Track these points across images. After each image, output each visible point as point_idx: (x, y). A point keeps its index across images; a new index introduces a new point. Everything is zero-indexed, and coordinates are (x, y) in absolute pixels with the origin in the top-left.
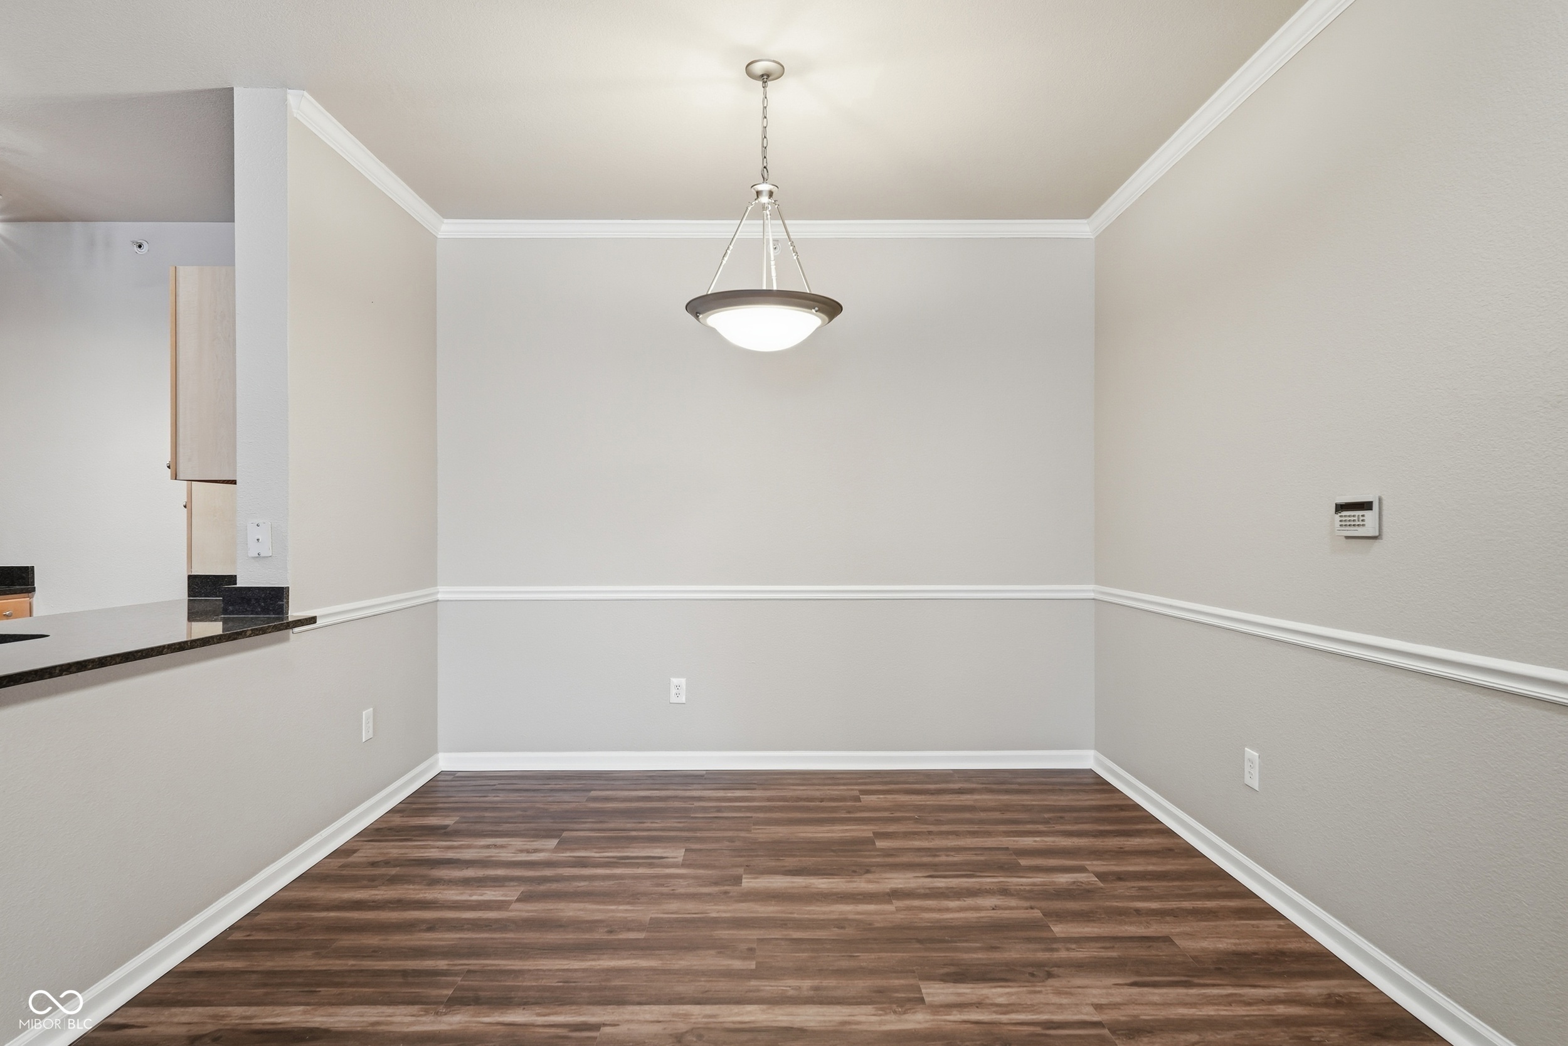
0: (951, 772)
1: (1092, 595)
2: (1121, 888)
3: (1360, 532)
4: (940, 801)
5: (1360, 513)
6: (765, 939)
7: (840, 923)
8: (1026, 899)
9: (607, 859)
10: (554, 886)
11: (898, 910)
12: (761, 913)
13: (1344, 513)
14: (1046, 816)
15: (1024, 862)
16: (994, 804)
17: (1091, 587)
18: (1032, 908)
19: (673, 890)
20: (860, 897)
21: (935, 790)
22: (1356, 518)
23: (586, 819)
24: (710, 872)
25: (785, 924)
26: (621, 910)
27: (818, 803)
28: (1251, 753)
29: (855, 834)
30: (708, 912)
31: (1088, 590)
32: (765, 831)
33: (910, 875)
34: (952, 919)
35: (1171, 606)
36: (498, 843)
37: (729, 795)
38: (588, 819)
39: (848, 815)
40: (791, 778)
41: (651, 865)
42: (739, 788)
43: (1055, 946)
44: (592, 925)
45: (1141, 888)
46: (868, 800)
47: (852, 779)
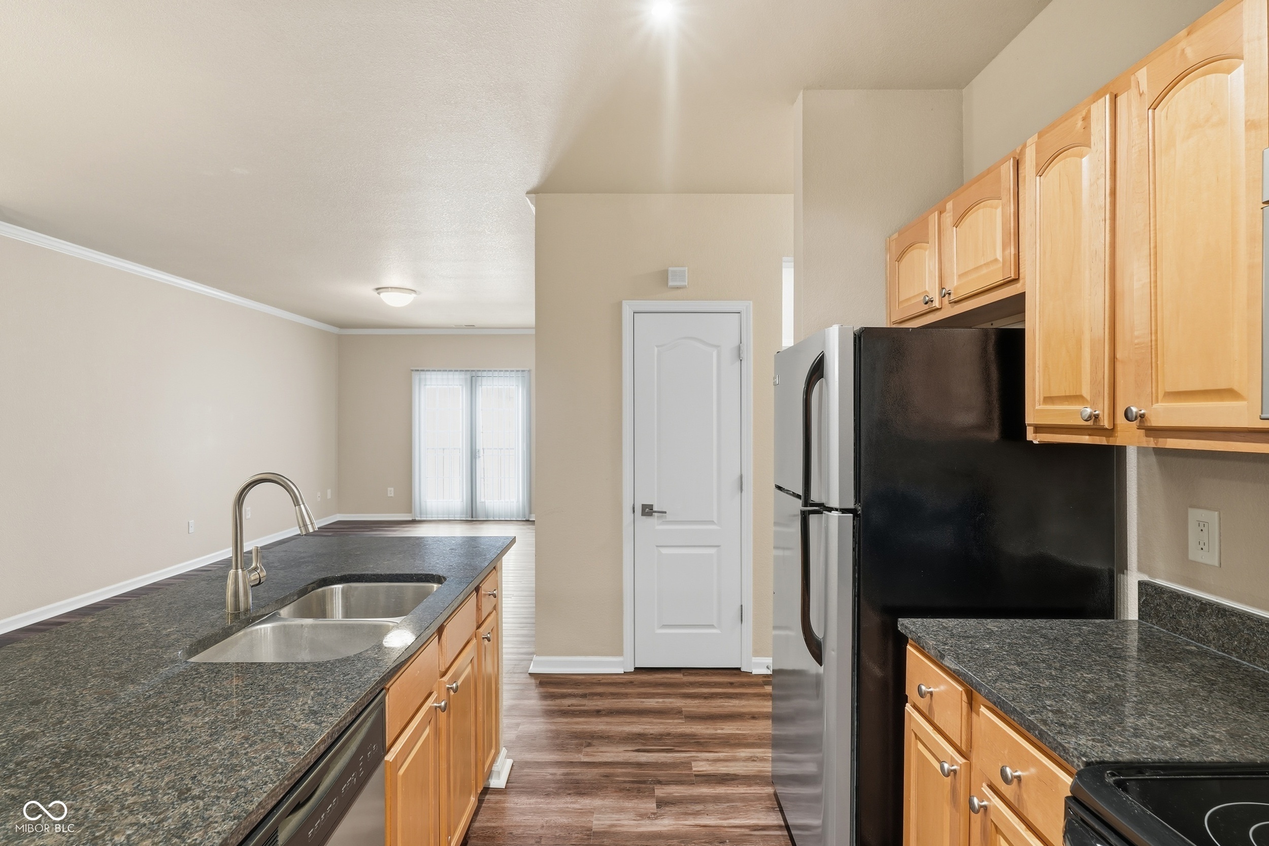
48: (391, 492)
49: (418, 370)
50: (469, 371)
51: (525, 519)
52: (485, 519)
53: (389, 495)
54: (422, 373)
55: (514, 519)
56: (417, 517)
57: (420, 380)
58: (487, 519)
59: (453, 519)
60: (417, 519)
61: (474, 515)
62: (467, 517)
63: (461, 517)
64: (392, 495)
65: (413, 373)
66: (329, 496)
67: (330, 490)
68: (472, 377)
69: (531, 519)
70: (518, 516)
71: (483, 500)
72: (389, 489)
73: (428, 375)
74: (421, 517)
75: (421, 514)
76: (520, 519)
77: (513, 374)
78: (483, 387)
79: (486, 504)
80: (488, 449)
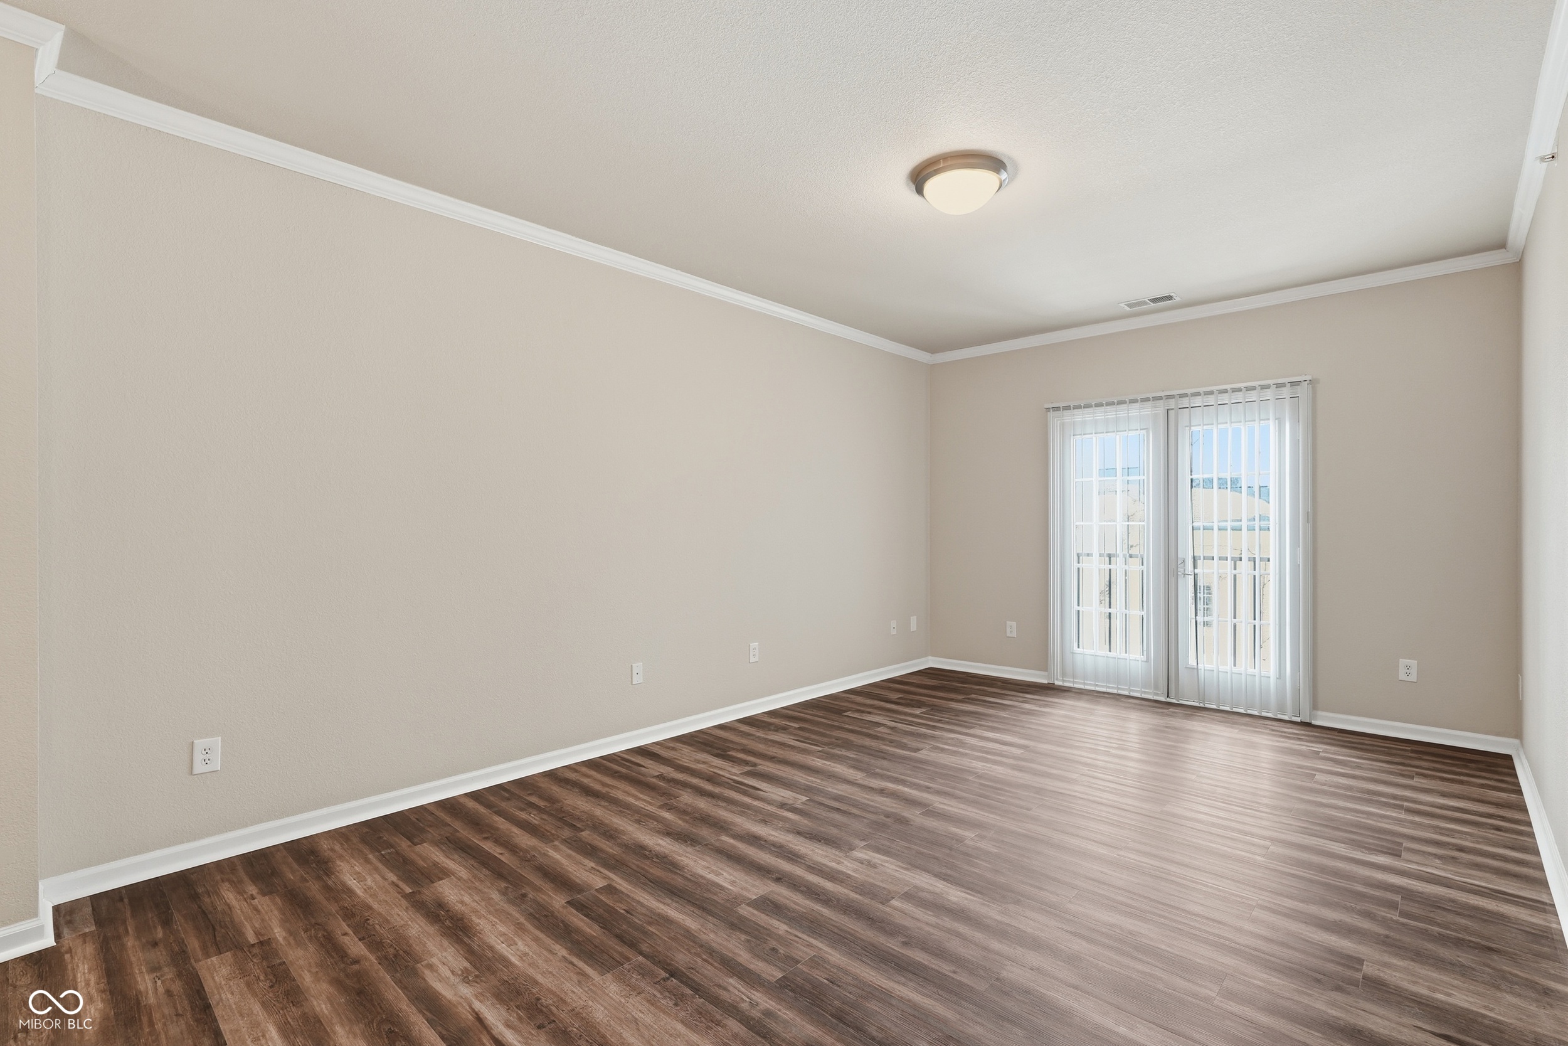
48: (1012, 629)
49: (1058, 408)
50: (1160, 398)
51: (1298, 720)
52: (1197, 704)
53: (1009, 634)
54: (1066, 413)
55: (1270, 715)
56: (1057, 679)
57: (1063, 425)
58: (1202, 705)
59: (1126, 693)
60: (1057, 683)
61: (1172, 694)
62: (1157, 694)
63: (1145, 693)
64: (1014, 635)
65: (1051, 414)
66: (913, 627)
67: (915, 617)
68: (1168, 409)
69: (1314, 722)
70: (1281, 708)
71: (1192, 662)
72: (1009, 623)
73: (1078, 416)
74: (1063, 681)
75: (1064, 674)
76: (1286, 718)
77: (1269, 394)
78: (1192, 428)
79: (1201, 673)
80: (1204, 558)
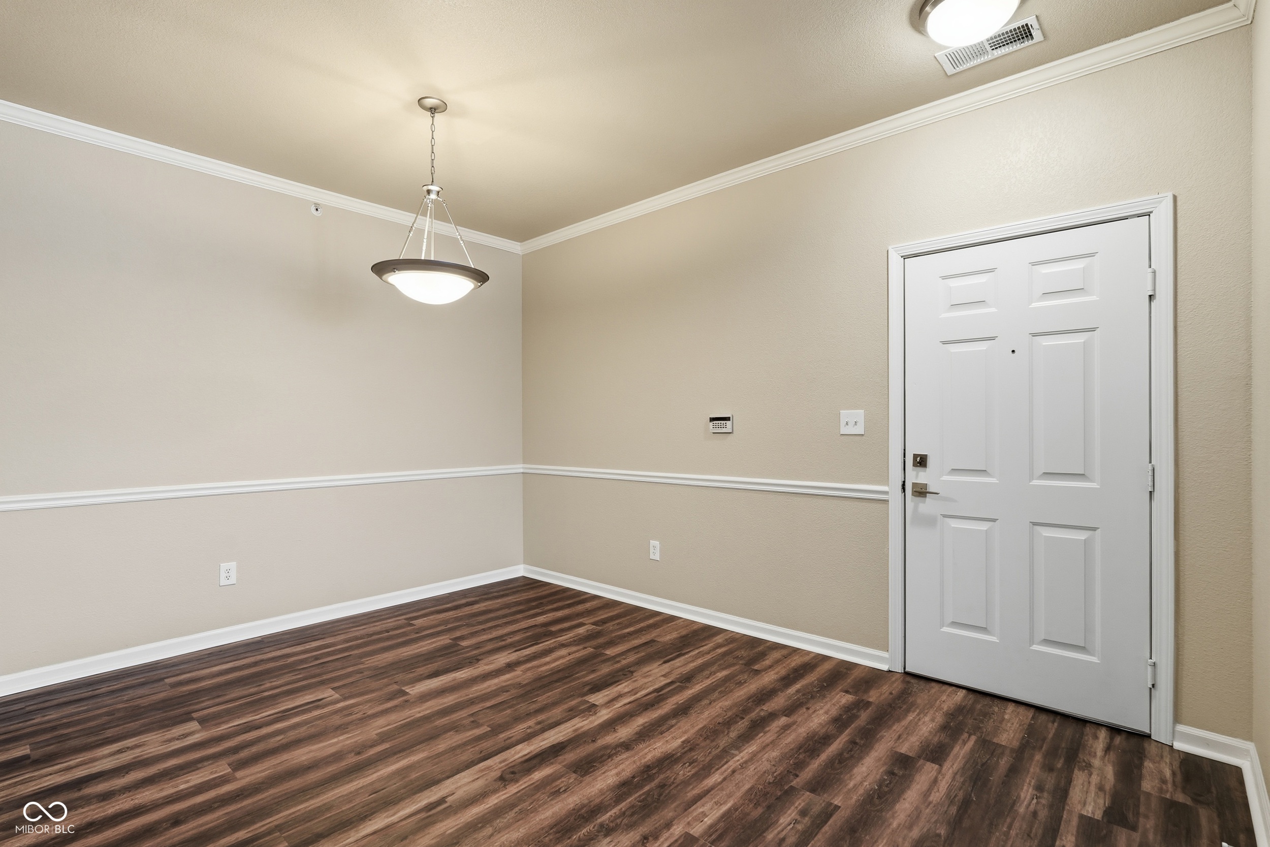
0: (448, 595)
1: (522, 471)
2: (610, 626)
3: (724, 430)
4: (465, 612)
5: (722, 422)
6: (474, 713)
7: (503, 690)
8: (578, 645)
9: (275, 716)
10: (254, 749)
11: (525, 671)
12: (448, 703)
13: (715, 422)
14: (534, 604)
15: (554, 628)
16: (498, 606)
17: (522, 466)
18: (586, 648)
19: (364, 714)
20: (494, 673)
21: (454, 607)
22: (722, 424)
23: (198, 699)
24: (373, 695)
25: (473, 702)
26: (341, 740)
27: (387, 634)
28: (655, 543)
29: (439, 644)
30: (412, 715)
31: (519, 468)
32: (373, 660)
33: (505, 653)
34: (558, 665)
35: (594, 473)
36: (129, 745)
37: (308, 647)
38: (200, 698)
39: (418, 635)
40: (342, 625)
41: (317, 707)
42: (310, 640)
43: (617, 659)
44: (338, 756)
45: (618, 624)
46: (418, 622)
47: (387, 614)
